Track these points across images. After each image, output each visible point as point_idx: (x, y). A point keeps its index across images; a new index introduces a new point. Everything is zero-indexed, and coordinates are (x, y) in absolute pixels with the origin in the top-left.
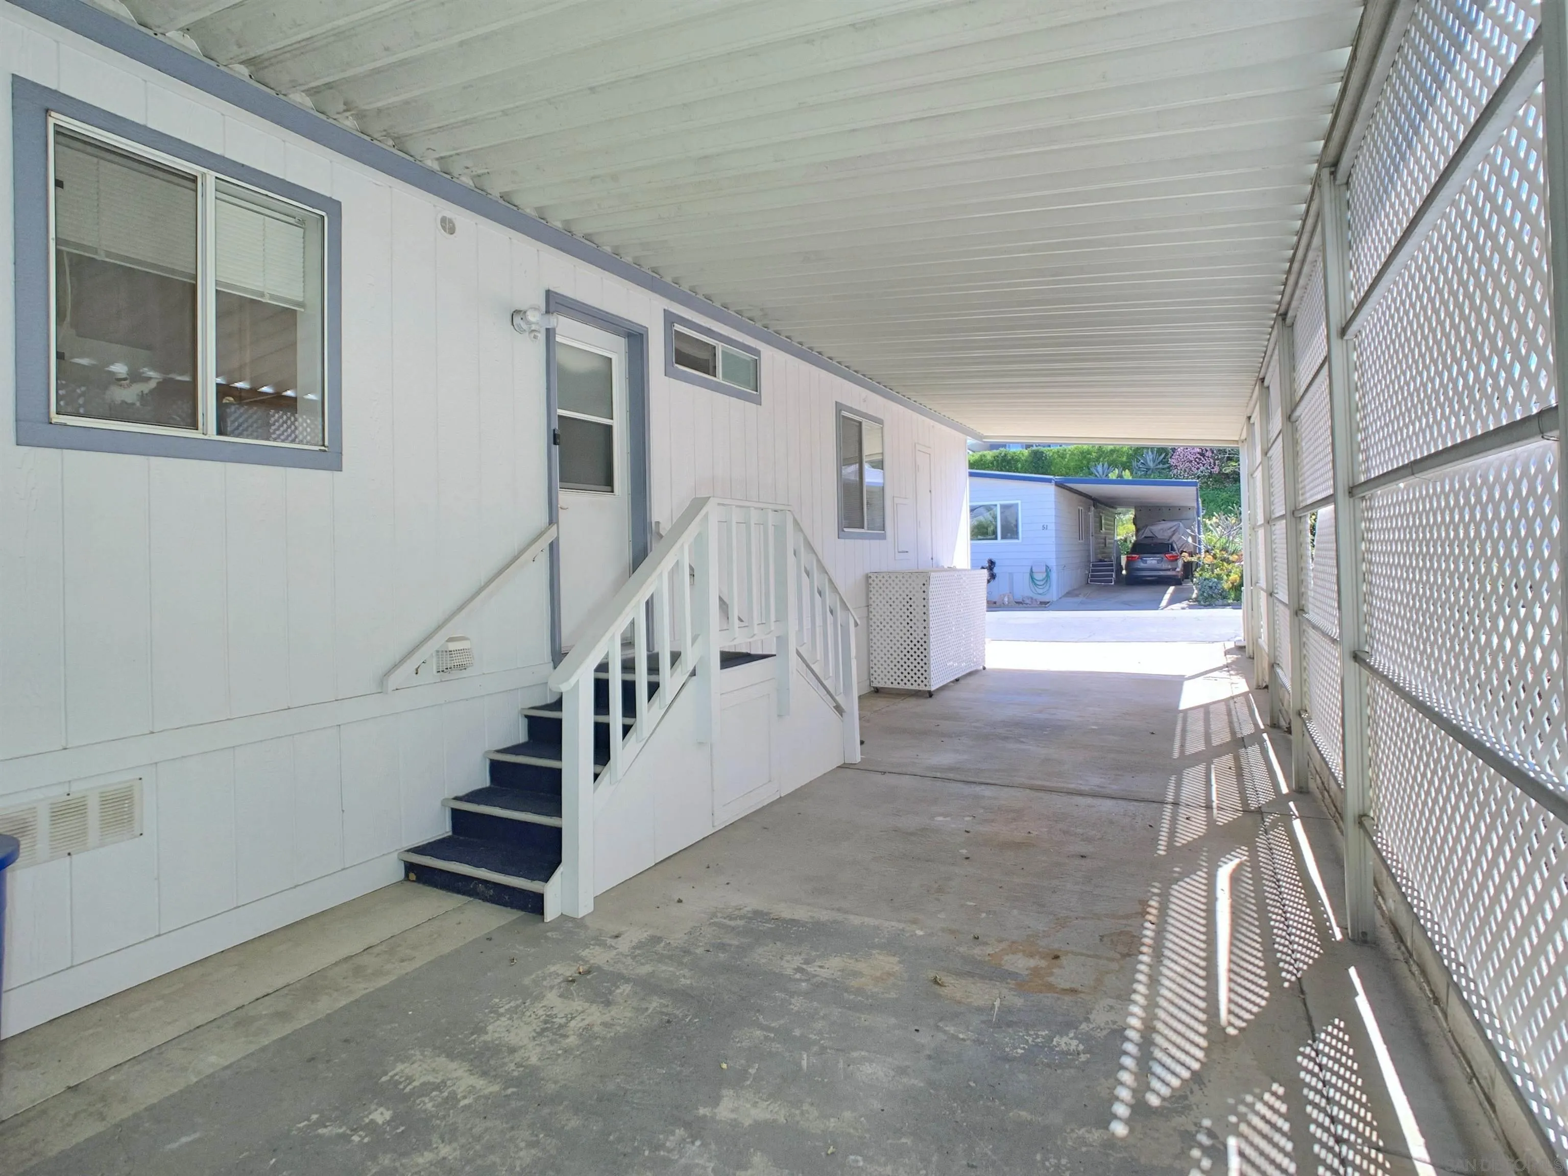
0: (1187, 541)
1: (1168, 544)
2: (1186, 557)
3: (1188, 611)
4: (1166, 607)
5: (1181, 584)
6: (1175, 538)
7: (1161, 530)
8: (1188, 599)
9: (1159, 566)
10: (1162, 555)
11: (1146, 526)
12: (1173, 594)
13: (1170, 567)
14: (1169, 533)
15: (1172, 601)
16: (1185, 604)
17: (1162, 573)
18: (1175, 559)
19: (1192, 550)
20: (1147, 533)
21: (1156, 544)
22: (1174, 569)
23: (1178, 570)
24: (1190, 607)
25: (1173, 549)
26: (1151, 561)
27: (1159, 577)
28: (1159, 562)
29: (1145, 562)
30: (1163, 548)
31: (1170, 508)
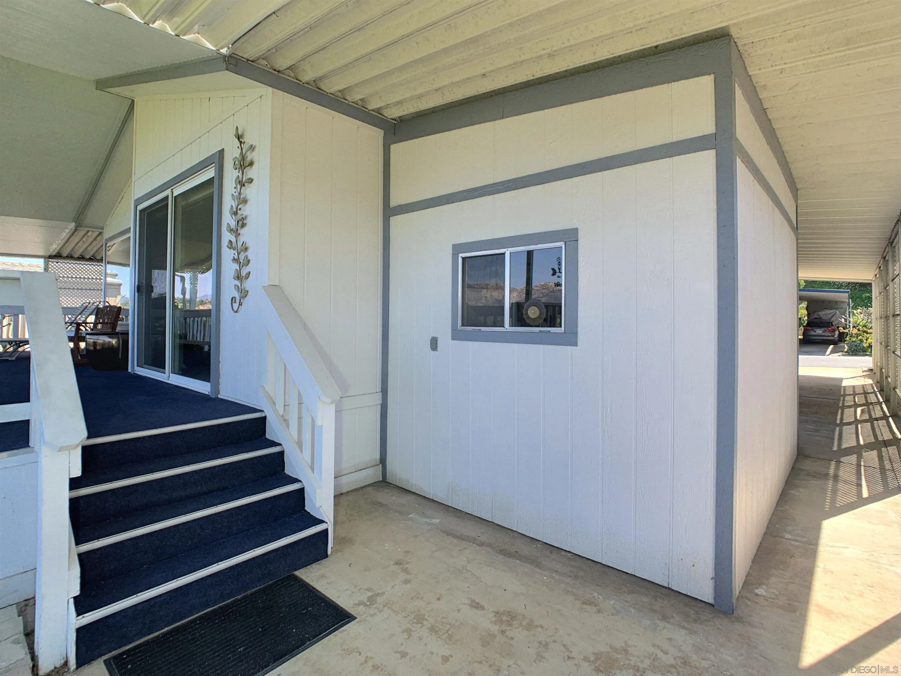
0: (842, 321)
1: (830, 323)
2: (841, 330)
3: (842, 357)
4: (829, 355)
5: (837, 344)
6: (833, 319)
7: (824, 314)
8: (842, 352)
9: (824, 334)
10: (826, 328)
11: (815, 312)
12: (832, 349)
13: (830, 335)
14: (830, 316)
15: (832, 352)
16: (840, 354)
17: (825, 338)
18: (834, 331)
19: (844, 326)
20: (816, 316)
21: (821, 322)
22: (833, 336)
23: (836, 336)
24: (843, 355)
25: (832, 325)
26: (819, 331)
27: (824, 340)
28: (823, 332)
29: (815, 332)
30: (827, 324)
31: (830, 302)
